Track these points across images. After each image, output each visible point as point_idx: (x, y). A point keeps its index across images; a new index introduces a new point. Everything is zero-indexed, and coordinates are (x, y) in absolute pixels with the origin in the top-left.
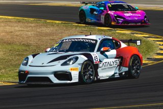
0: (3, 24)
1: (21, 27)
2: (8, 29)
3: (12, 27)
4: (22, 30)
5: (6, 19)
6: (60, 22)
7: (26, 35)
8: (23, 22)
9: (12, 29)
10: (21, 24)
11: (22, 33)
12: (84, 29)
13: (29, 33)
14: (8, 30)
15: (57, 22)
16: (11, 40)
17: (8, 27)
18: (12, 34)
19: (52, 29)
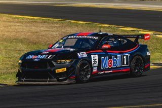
0: (28, 25)
1: (47, 27)
2: (34, 29)
3: (37, 27)
4: (47, 31)
5: (32, 19)
6: (84, 23)
7: (51, 35)
8: (48, 23)
9: (38, 29)
10: (46, 24)
11: (47, 33)
12: (107, 30)
13: (55, 33)
14: (34, 31)
15: (82, 22)
16: (36, 40)
17: (33, 28)
18: (38, 34)
19: (76, 29)
